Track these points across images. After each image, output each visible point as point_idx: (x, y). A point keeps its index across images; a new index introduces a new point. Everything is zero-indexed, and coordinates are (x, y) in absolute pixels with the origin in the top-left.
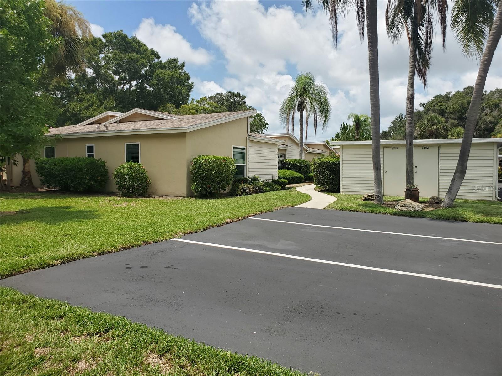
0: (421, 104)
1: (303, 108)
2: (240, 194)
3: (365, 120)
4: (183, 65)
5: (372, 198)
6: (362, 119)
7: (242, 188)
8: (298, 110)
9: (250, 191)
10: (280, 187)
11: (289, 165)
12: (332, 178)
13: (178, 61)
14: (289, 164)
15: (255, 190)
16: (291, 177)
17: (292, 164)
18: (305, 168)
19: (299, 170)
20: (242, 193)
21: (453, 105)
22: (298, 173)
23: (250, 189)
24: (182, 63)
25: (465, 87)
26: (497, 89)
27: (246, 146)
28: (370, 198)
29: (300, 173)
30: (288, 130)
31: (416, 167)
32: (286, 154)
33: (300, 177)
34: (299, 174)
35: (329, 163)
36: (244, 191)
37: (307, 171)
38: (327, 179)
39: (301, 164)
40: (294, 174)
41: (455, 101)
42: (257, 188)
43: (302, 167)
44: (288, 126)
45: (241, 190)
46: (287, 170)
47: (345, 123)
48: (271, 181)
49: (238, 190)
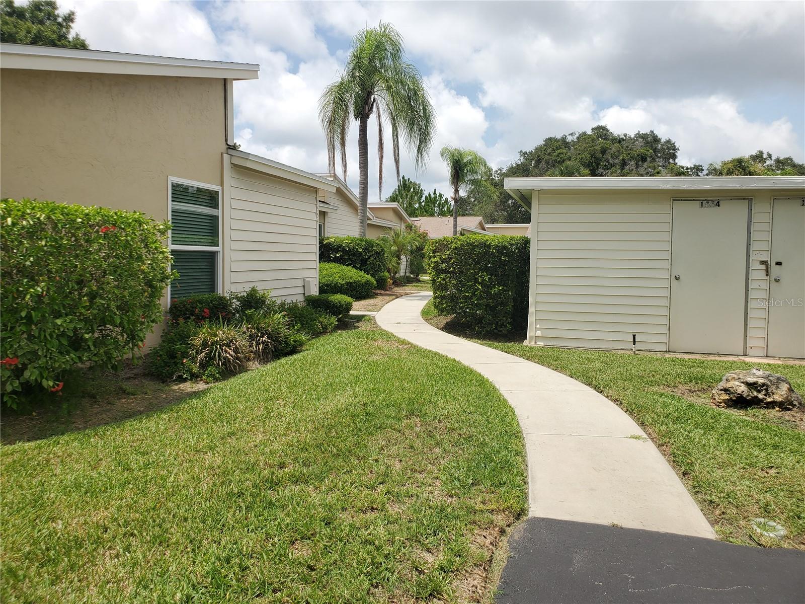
0: (521, 152)
1: (367, 111)
2: (195, 370)
3: (470, 162)
4: (69, 18)
5: (767, 394)
6: (465, 161)
7: (205, 344)
8: (356, 117)
9: (237, 358)
10: (334, 320)
11: (337, 251)
12: (498, 294)
13: (58, 7)
14: (338, 248)
15: (258, 344)
16: (348, 284)
17: (344, 250)
18: (375, 258)
19: (361, 265)
20: (203, 366)
21: (579, 154)
22: (362, 273)
23: (236, 351)
24: (68, 12)
25: (593, 127)
26: (638, 134)
27: (222, 185)
28: (760, 396)
29: (367, 272)
30: (332, 165)
31: (779, 264)
32: (324, 224)
33: (367, 283)
34: (365, 275)
35: (489, 246)
36: (210, 358)
37: (379, 265)
38: (481, 298)
39: (366, 248)
40: (353, 274)
41: (582, 148)
42: (265, 338)
43: (369, 258)
44: (331, 155)
45: (198, 353)
46: (333, 265)
47: (405, 178)
48: (301, 298)
49: (185, 355)
